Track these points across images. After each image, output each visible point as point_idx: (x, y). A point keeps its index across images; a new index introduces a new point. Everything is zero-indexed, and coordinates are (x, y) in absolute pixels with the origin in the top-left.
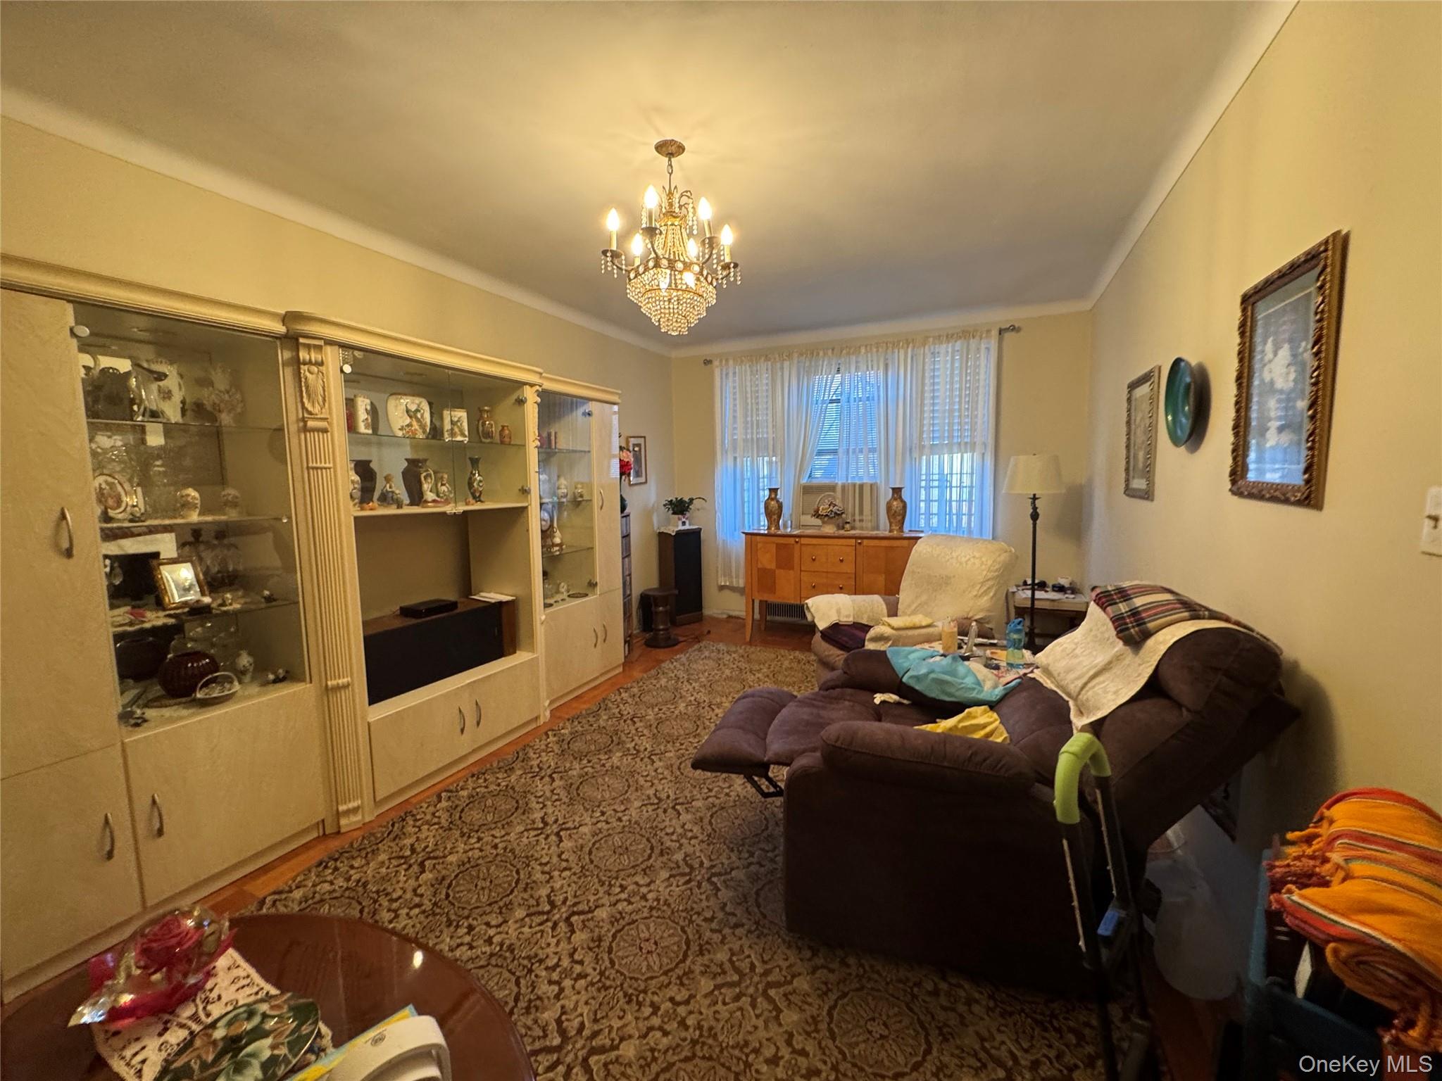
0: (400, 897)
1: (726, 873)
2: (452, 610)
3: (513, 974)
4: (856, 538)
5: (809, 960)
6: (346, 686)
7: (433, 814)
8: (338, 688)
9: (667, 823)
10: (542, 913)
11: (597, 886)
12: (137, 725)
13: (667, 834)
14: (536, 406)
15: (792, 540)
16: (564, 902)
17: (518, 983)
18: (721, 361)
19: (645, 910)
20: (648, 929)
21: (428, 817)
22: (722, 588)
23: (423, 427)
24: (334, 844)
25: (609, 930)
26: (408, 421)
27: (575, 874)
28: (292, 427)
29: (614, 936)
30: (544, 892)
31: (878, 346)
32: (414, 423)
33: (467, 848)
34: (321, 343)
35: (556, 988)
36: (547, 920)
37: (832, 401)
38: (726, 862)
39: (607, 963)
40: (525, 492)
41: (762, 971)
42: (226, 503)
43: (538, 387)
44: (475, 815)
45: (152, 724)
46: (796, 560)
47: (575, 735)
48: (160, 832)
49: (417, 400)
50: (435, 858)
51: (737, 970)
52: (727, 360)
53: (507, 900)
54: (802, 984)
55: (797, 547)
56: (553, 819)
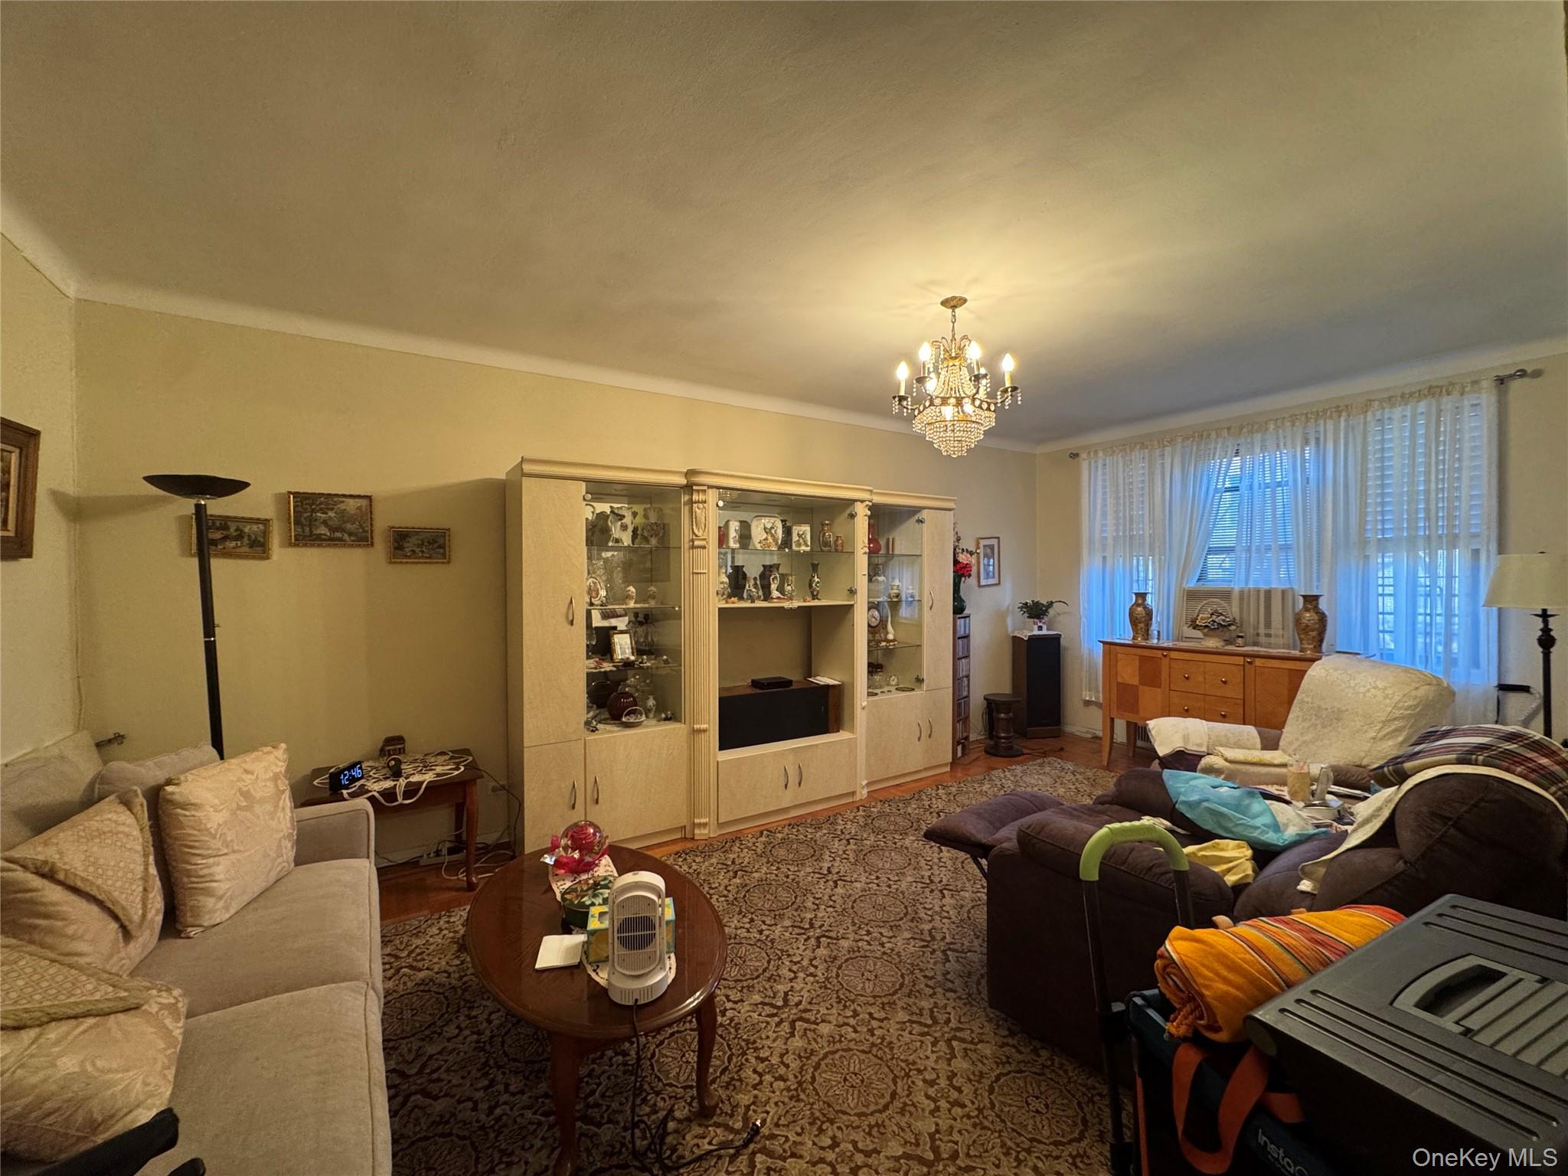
0: (716, 888)
1: (962, 952)
2: (789, 686)
3: (768, 956)
4: (1245, 655)
5: (1004, 1037)
6: (705, 731)
7: (754, 843)
8: (700, 731)
9: (929, 901)
10: (803, 928)
11: (849, 925)
12: (593, 731)
13: (925, 908)
14: (867, 518)
15: (1159, 653)
16: (820, 927)
17: (769, 962)
18: (1089, 453)
19: (879, 953)
20: (875, 965)
21: (750, 845)
22: (1088, 703)
23: (775, 540)
24: (689, 845)
25: (844, 955)
26: (765, 536)
27: (836, 912)
28: (685, 544)
29: (846, 960)
30: (809, 916)
31: (1293, 419)
32: (769, 538)
33: (768, 871)
34: (705, 488)
35: (792, 975)
36: (804, 934)
37: (1228, 490)
38: (967, 944)
39: (834, 975)
40: (852, 592)
41: (954, 1026)
42: (650, 596)
43: (867, 503)
44: (781, 852)
45: (600, 732)
46: (1164, 675)
47: (882, 815)
48: (597, 802)
49: (772, 520)
50: (746, 872)
51: (932, 1017)
52: (1096, 452)
53: (782, 912)
54: (987, 1050)
55: (1165, 662)
56: (837, 871)
